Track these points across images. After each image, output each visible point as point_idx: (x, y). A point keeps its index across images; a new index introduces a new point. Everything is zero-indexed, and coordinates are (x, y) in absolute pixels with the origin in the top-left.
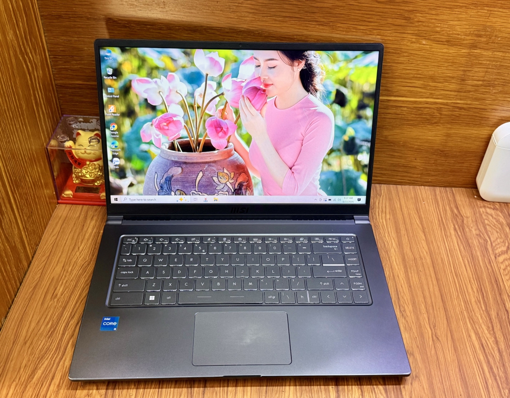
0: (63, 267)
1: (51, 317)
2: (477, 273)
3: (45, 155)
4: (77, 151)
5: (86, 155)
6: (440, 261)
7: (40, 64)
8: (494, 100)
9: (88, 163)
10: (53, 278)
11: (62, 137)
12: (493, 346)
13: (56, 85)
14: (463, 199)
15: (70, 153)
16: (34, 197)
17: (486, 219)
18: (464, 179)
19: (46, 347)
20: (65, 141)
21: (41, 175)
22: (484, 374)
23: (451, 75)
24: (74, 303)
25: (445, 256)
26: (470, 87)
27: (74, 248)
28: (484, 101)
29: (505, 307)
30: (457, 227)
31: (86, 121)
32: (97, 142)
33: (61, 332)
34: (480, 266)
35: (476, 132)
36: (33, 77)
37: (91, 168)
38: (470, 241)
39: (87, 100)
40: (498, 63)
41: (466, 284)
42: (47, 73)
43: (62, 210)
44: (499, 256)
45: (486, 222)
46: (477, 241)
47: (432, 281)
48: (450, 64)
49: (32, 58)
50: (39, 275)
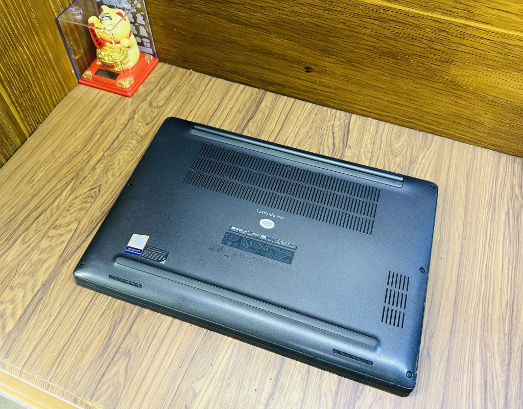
0: (53, 152)
1: (17, 203)
10: (37, 163)
11: (75, 10)
24: (45, 194)
27: (71, 134)
33: (19, 222)
43: (81, 91)
47: (451, 274)
50: (28, 156)
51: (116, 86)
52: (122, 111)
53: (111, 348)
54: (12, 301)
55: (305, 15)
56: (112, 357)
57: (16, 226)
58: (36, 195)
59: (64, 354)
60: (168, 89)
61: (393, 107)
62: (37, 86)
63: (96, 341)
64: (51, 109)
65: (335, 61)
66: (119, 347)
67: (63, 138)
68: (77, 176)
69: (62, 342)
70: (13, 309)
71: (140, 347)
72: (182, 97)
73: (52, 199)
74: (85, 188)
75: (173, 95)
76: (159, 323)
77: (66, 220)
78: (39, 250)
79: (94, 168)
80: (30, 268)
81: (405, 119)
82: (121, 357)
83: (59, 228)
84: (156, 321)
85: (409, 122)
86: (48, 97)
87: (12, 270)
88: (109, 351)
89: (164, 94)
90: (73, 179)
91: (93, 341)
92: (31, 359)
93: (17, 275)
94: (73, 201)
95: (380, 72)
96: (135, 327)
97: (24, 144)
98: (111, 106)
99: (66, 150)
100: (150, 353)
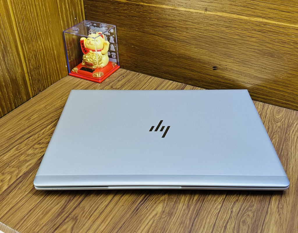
0: (46, 106)
1: (17, 129)
10: (35, 110)
11: (75, 28)
16: (44, 58)
21: (54, 46)
39: (100, 10)
43: (69, 79)
50: (29, 106)
51: (92, 76)
53: (64, 214)
54: (2, 181)
55: (213, 31)
56: (63, 219)
57: (14, 141)
58: (31, 126)
59: (30, 214)
60: (124, 80)
61: (274, 92)
62: (44, 68)
63: (53, 209)
64: (49, 85)
65: (233, 61)
66: (70, 214)
67: (54, 99)
69: (30, 207)
70: (1, 185)
71: (85, 215)
72: (132, 84)
73: (41, 129)
75: (126, 83)
76: (101, 202)
77: (47, 140)
78: (26, 155)
80: (17, 164)
81: (282, 101)
82: (70, 220)
83: (42, 144)
84: (98, 201)
85: (286, 104)
86: (49, 76)
87: (5, 164)
88: (62, 215)
89: (121, 83)
91: (52, 208)
92: (7, 215)
93: (8, 167)
95: (264, 67)
96: (83, 203)
97: (28, 101)
98: (87, 86)
99: (54, 105)
100: (91, 219)
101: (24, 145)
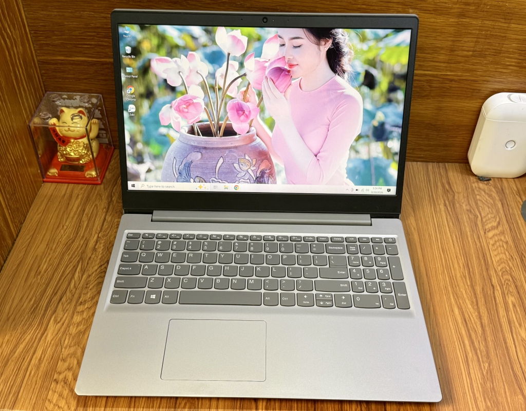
0: (47, 245)
1: (34, 293)
2: (465, 249)
3: (28, 132)
4: (61, 128)
5: (70, 132)
6: (427, 236)
7: (19, 40)
8: (486, 71)
9: (72, 141)
10: (37, 256)
11: (44, 114)
12: (476, 320)
13: (38, 61)
14: (455, 174)
15: (54, 130)
16: (17, 174)
17: (478, 195)
18: (457, 153)
19: (28, 323)
20: (48, 119)
21: (23, 152)
22: (464, 347)
23: (440, 45)
24: (57, 280)
25: (433, 232)
26: (459, 58)
27: (58, 226)
28: (475, 72)
29: (491, 282)
30: (447, 202)
31: (70, 98)
32: (80, 119)
33: (44, 308)
34: (469, 242)
35: (467, 105)
36: (12, 53)
37: (75, 146)
38: (460, 217)
39: (69, 76)
40: (489, 33)
41: (453, 260)
42: (28, 49)
43: (48, 189)
44: (488, 232)
45: (478, 197)
46: (467, 216)
48: (438, 34)
49: (10, 34)
50: (23, 254)
51: (85, 177)
52: (99, 197)
54: (69, 369)
57: (42, 312)
58: (49, 283)
62: (19, 188)
64: (27, 208)
67: (52, 231)
68: (81, 258)
70: (73, 374)
73: (67, 283)
74: (94, 266)
77: (89, 295)
78: (75, 324)
79: (94, 249)
80: (72, 340)
83: (85, 303)
87: (57, 346)
90: (78, 262)
93: (63, 349)
94: (88, 279)
97: (15, 245)
98: (86, 195)
99: (59, 240)
101: (61, 313)
